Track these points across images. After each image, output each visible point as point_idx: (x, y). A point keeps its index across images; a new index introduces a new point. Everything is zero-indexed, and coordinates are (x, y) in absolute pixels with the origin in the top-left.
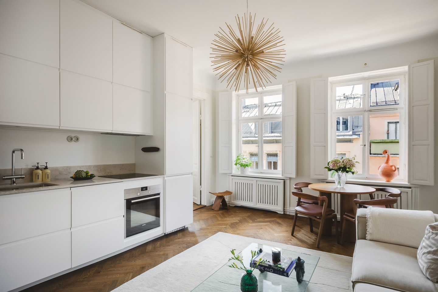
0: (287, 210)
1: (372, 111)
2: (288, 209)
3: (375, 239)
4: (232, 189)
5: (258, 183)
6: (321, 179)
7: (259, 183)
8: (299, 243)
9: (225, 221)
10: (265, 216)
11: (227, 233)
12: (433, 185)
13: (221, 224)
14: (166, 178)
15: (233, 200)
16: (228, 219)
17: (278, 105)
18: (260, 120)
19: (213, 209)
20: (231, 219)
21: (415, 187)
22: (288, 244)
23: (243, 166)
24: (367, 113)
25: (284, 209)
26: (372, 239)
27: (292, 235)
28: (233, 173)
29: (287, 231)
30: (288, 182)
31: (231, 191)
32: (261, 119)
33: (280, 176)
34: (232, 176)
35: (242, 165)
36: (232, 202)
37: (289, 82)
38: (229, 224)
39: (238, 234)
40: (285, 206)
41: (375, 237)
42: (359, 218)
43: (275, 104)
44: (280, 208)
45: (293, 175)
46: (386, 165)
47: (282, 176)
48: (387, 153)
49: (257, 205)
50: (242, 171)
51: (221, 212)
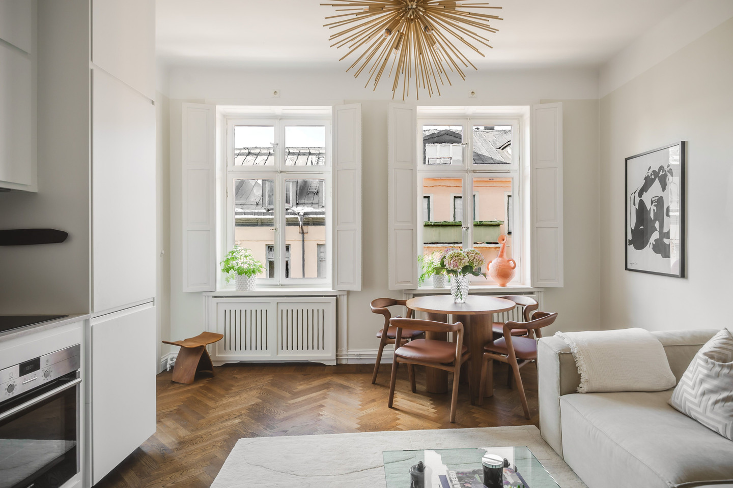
0: (341, 356)
1: (477, 171)
2: (344, 353)
3: (594, 389)
4: (216, 327)
5: (281, 307)
6: (405, 290)
7: (284, 307)
8: (417, 421)
9: (229, 405)
10: (305, 375)
11: (258, 436)
12: (563, 287)
13: (226, 417)
14: (93, 323)
15: (219, 353)
16: (232, 400)
17: (253, 153)
18: (280, 174)
19: (173, 383)
20: (237, 398)
21: (539, 292)
22: (402, 430)
23: (246, 273)
24: (470, 174)
25: (337, 355)
26: (590, 390)
27: (391, 406)
28: (217, 291)
29: (374, 400)
30: (343, 300)
31: (213, 330)
32: (281, 172)
33: (329, 289)
34: (215, 297)
35: (241, 272)
36: (217, 355)
37: (345, 102)
38: (243, 412)
39: (285, 433)
40: (339, 349)
41: (596, 386)
42: (561, 355)
43: (247, 151)
44: (330, 355)
45: (357, 286)
46: (500, 259)
47: (333, 288)
48: (503, 240)
49: (280, 355)
50: (242, 285)
51: (201, 385)
